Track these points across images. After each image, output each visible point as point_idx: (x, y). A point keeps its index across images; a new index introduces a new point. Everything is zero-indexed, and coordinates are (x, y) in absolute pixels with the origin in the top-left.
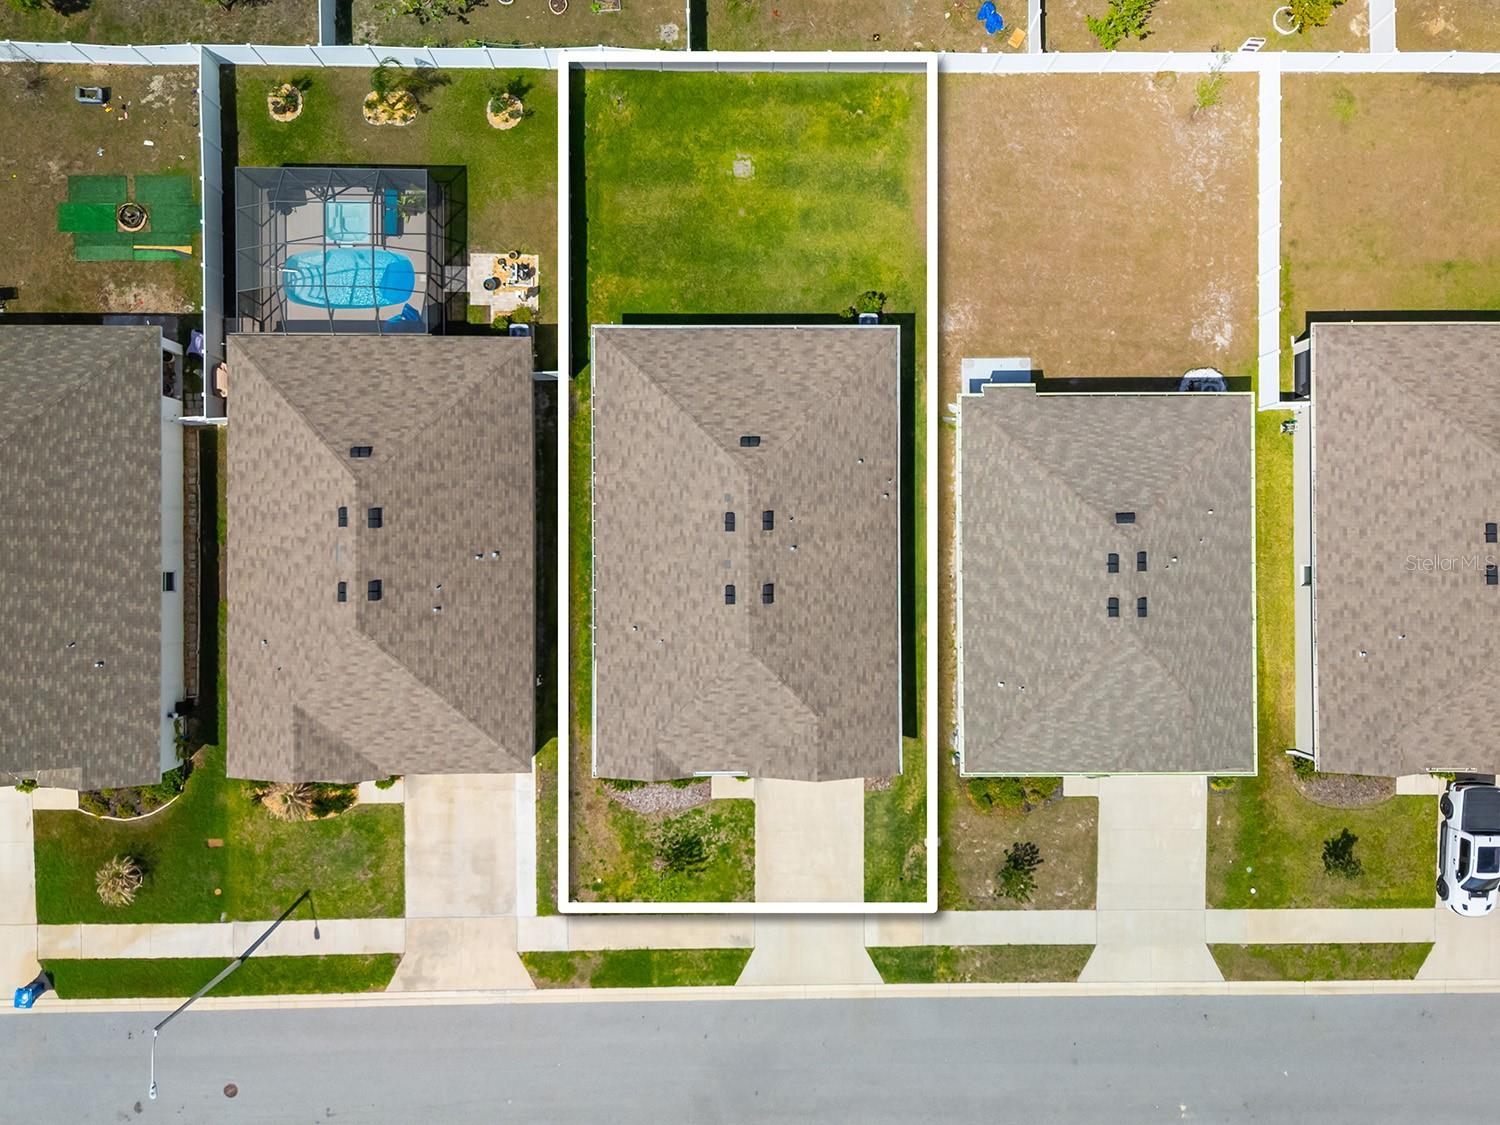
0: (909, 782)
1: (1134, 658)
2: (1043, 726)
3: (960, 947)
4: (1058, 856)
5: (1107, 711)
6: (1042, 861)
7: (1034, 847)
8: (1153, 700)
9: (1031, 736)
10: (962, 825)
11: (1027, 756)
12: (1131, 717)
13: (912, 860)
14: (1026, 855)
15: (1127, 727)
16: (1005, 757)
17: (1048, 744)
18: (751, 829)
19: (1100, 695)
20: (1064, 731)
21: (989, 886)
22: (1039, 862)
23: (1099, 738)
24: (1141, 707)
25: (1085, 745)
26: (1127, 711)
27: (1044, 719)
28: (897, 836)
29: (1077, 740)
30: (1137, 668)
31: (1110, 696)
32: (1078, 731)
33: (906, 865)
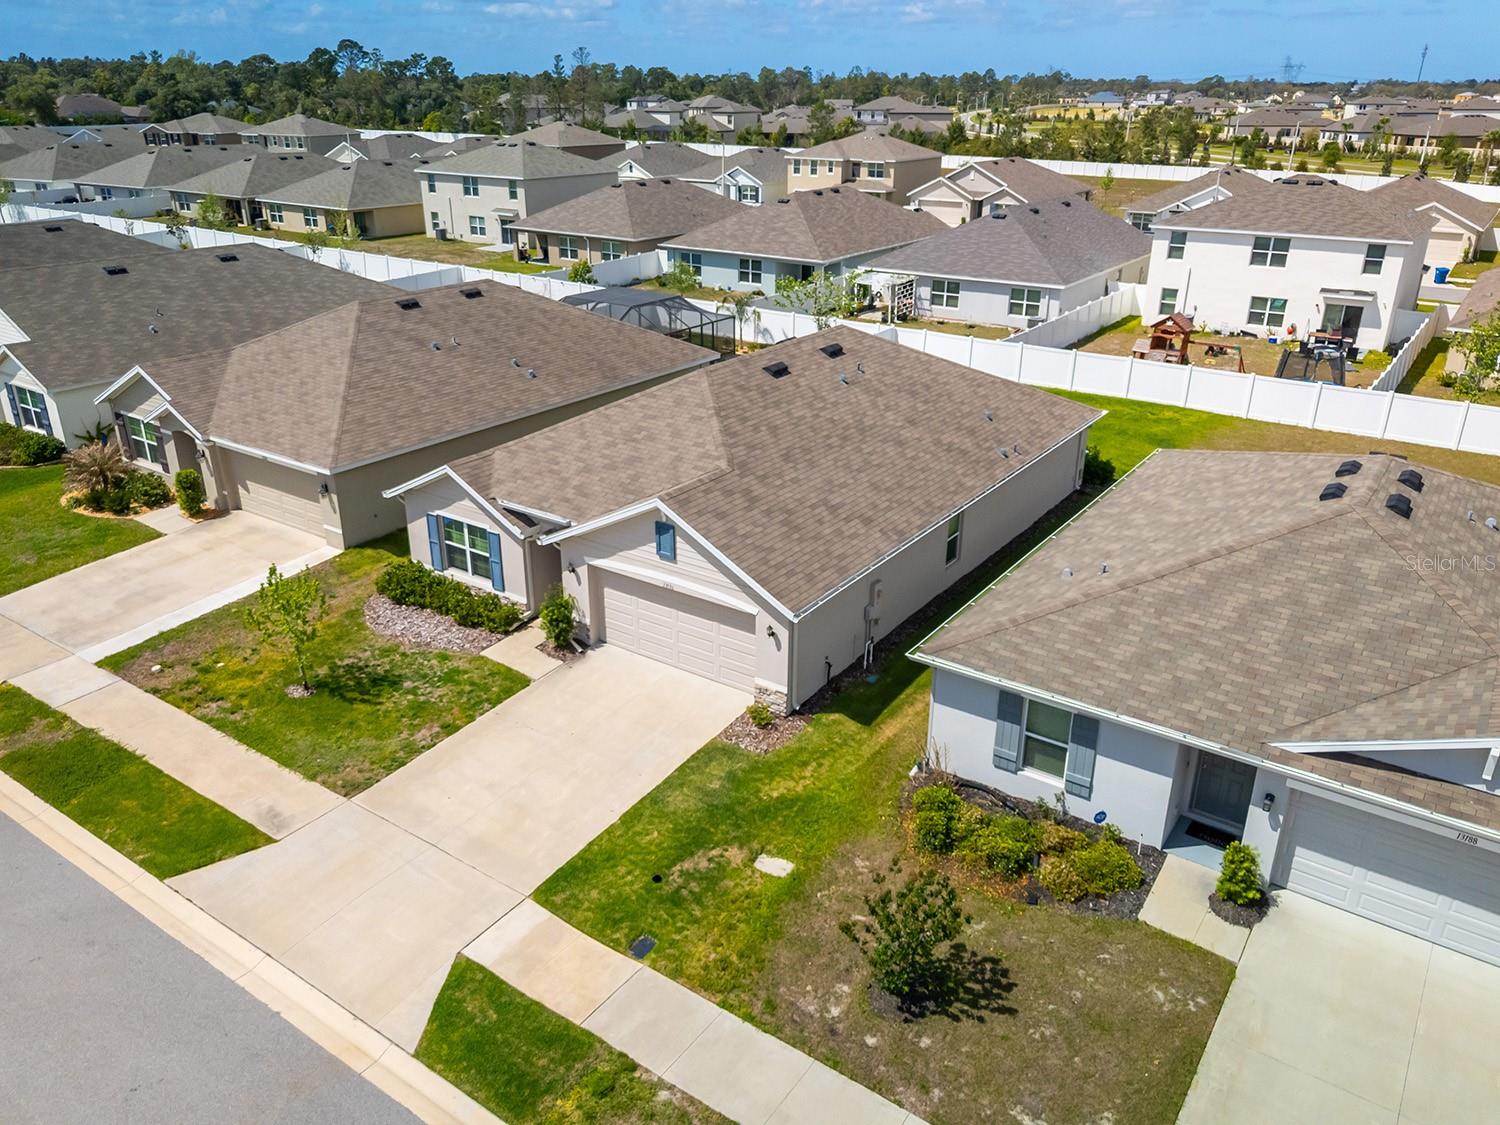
0: (805, 764)
1: (1365, 548)
2: (1123, 614)
3: (661, 1084)
4: (1062, 1024)
5: (1282, 625)
6: (1012, 1012)
7: (1005, 973)
8: (1406, 635)
9: (1089, 625)
10: (859, 862)
11: (1066, 658)
12: (1343, 654)
13: (703, 864)
14: (972, 977)
15: (1328, 670)
16: (1016, 648)
17: (1122, 652)
18: (486, 705)
19: (1269, 593)
20: (1170, 638)
21: (838, 1000)
22: (1002, 1010)
23: (1252, 673)
24: (1373, 639)
25: (1211, 678)
26: (1333, 637)
27: (1130, 603)
28: (712, 815)
29: (1194, 661)
30: (1371, 567)
31: (1294, 599)
32: (1198, 644)
33: (687, 865)
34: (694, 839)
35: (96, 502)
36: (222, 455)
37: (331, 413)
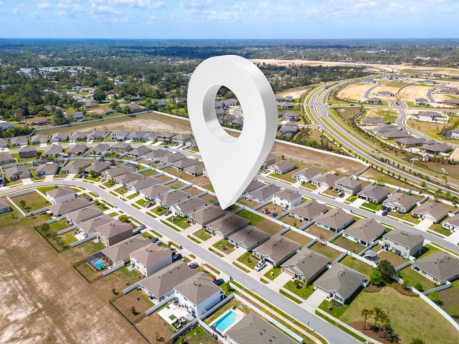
18: (210, 238)
34: (218, 244)
35: (188, 223)
36: (195, 221)
37: (202, 220)
